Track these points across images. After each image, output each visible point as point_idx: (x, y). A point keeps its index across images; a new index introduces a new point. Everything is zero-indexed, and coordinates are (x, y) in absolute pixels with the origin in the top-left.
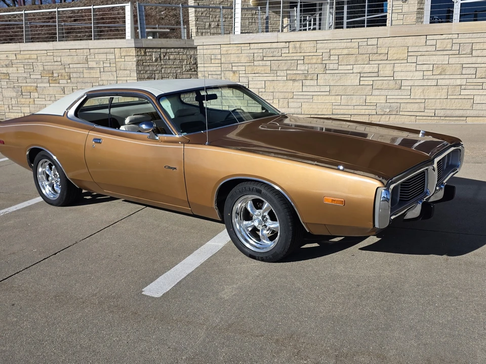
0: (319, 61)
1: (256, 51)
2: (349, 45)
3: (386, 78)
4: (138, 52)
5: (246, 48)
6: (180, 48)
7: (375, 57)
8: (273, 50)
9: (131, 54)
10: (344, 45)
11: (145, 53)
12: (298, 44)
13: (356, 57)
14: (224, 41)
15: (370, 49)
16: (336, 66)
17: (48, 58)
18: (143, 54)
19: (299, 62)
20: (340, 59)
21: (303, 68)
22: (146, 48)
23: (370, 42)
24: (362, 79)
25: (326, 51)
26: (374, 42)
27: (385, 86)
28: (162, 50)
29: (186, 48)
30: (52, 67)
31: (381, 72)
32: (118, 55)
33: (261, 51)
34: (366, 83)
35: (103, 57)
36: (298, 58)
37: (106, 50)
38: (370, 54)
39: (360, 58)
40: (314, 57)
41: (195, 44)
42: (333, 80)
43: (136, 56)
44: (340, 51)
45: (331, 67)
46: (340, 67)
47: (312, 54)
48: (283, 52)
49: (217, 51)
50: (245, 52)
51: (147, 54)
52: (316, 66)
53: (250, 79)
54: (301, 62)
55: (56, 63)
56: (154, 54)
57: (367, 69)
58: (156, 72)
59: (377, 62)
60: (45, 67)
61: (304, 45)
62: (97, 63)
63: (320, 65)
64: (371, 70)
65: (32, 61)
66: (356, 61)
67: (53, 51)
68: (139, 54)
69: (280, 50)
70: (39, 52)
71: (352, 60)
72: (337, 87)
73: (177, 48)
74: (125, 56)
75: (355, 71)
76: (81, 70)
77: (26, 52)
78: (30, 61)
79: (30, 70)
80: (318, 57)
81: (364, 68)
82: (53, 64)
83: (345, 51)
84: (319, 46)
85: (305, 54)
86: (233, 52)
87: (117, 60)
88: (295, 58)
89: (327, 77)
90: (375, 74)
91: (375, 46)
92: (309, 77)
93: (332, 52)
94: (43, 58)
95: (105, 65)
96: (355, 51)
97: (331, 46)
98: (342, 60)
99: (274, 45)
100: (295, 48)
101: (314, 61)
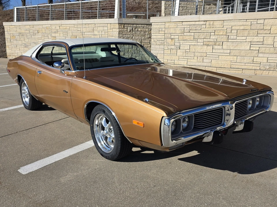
0: (224, 33)
1: (186, 26)
2: (245, 23)
3: (268, 46)
4: (120, 26)
5: (180, 24)
6: (145, 24)
7: (261, 32)
8: (196, 26)
9: (116, 27)
10: (241, 23)
11: (124, 27)
12: (212, 22)
13: (249, 31)
15: (259, 26)
16: (235, 37)
17: (75, 28)
18: (123, 27)
19: (212, 34)
20: (238, 33)
21: (214, 38)
22: (125, 24)
23: (259, 21)
24: (251, 46)
25: (229, 27)
26: (262, 21)
27: (267, 51)
28: (134, 25)
29: (148, 24)
30: (76, 34)
31: (265, 42)
32: (109, 27)
33: (189, 26)
34: (254, 49)
35: (101, 28)
36: (211, 31)
37: (103, 25)
38: (258, 29)
39: (251, 32)
40: (221, 31)
41: (151, 22)
42: (232, 46)
43: (118, 28)
44: (239, 27)
45: (232, 37)
46: (238, 38)
47: (220, 29)
48: (202, 27)
49: (163, 26)
50: (180, 27)
51: (125, 27)
52: (222, 36)
53: (181, 43)
54: (213, 34)
55: (78, 32)
56: (129, 27)
57: (256, 39)
58: (129, 38)
59: (263, 35)
60: (73, 34)
61: (215, 23)
62: (98, 32)
63: (225, 36)
64: (258, 40)
65: (67, 30)
66: (249, 34)
67: (77, 25)
68: (120, 27)
69: (200, 26)
70: (70, 25)
71: (246, 33)
72: (235, 51)
73: (143, 24)
74: (113, 28)
75: (247, 40)
76: (90, 35)
77: (64, 25)
78: (66, 30)
79: (65, 35)
80: (224, 31)
81: (253, 39)
82: (77, 32)
83: (242, 28)
84: (225, 24)
85: (216, 29)
86: (172, 27)
87: (109, 30)
88: (209, 31)
89: (229, 44)
90: (261, 43)
91: (263, 24)
92: (217, 44)
93: (233, 28)
94: (72, 28)
95: (102, 33)
96: (249, 27)
97: (233, 23)
98: (240, 33)
99: (197, 23)
100: (210, 25)
101: (221, 33)
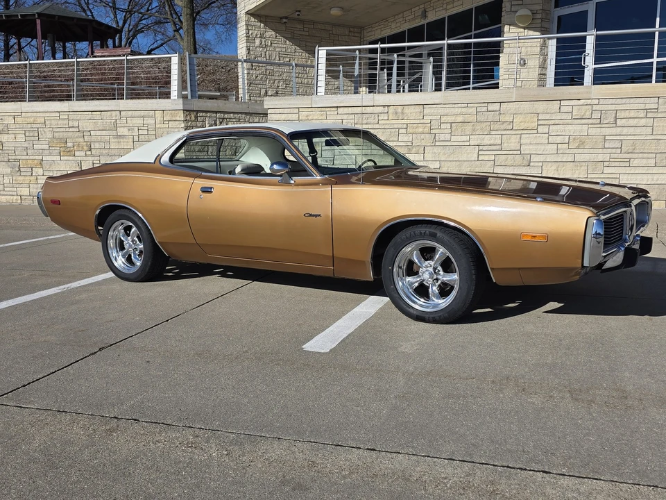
0: (427, 130)
1: (345, 117)
2: (464, 110)
3: (511, 152)
4: (187, 116)
5: (332, 113)
6: (241, 113)
7: (497, 126)
8: (367, 116)
9: (178, 118)
10: (457, 110)
11: (196, 117)
12: (400, 109)
13: (473, 125)
14: (303, 104)
15: (491, 116)
16: (448, 137)
17: (61, 122)
18: (193, 118)
19: (401, 131)
20: (453, 128)
21: (406, 138)
22: (198, 111)
23: (491, 107)
24: (480, 153)
25: (435, 117)
26: (496, 107)
27: (511, 162)
28: (218, 115)
29: (249, 113)
30: (65, 134)
31: (505, 145)
32: (159, 119)
33: (352, 117)
34: (486, 158)
35: (138, 122)
36: (400, 126)
37: (142, 113)
38: (490, 122)
39: (478, 126)
40: (420, 125)
41: (265, 107)
42: (444, 154)
43: (184, 121)
44: (453, 118)
45: (442, 137)
46: (453, 138)
47: (418, 121)
48: (380, 118)
49: (294, 116)
50: (332, 117)
51: (199, 118)
52: (423, 136)
53: (337, 153)
54: (404, 131)
55: (71, 130)
56: (207, 119)
57: (488, 140)
59: (500, 132)
60: (56, 134)
61: (407, 110)
62: (129, 130)
63: (427, 136)
64: (492, 142)
65: (38, 126)
66: (474, 130)
67: (68, 113)
68: (188, 118)
69: (376, 116)
70: (48, 114)
71: (469, 128)
72: (449, 163)
73: (238, 113)
74: (169, 121)
75: (472, 143)
76: (107, 138)
77: (30, 114)
78: (34, 126)
79: (32, 138)
80: (425, 125)
81: (483, 139)
82: (67, 130)
83: (460, 119)
84: (427, 111)
85: (408, 122)
86: (315, 118)
87: (158, 126)
88: (396, 126)
89: (436, 150)
90: (498, 147)
91: (498, 113)
92: (414, 151)
93: (443, 119)
94: (53, 122)
95: (141, 132)
96: (473, 118)
97: (442, 111)
98: (457, 129)
99: (369, 110)
100: (396, 113)
101: (420, 130)
